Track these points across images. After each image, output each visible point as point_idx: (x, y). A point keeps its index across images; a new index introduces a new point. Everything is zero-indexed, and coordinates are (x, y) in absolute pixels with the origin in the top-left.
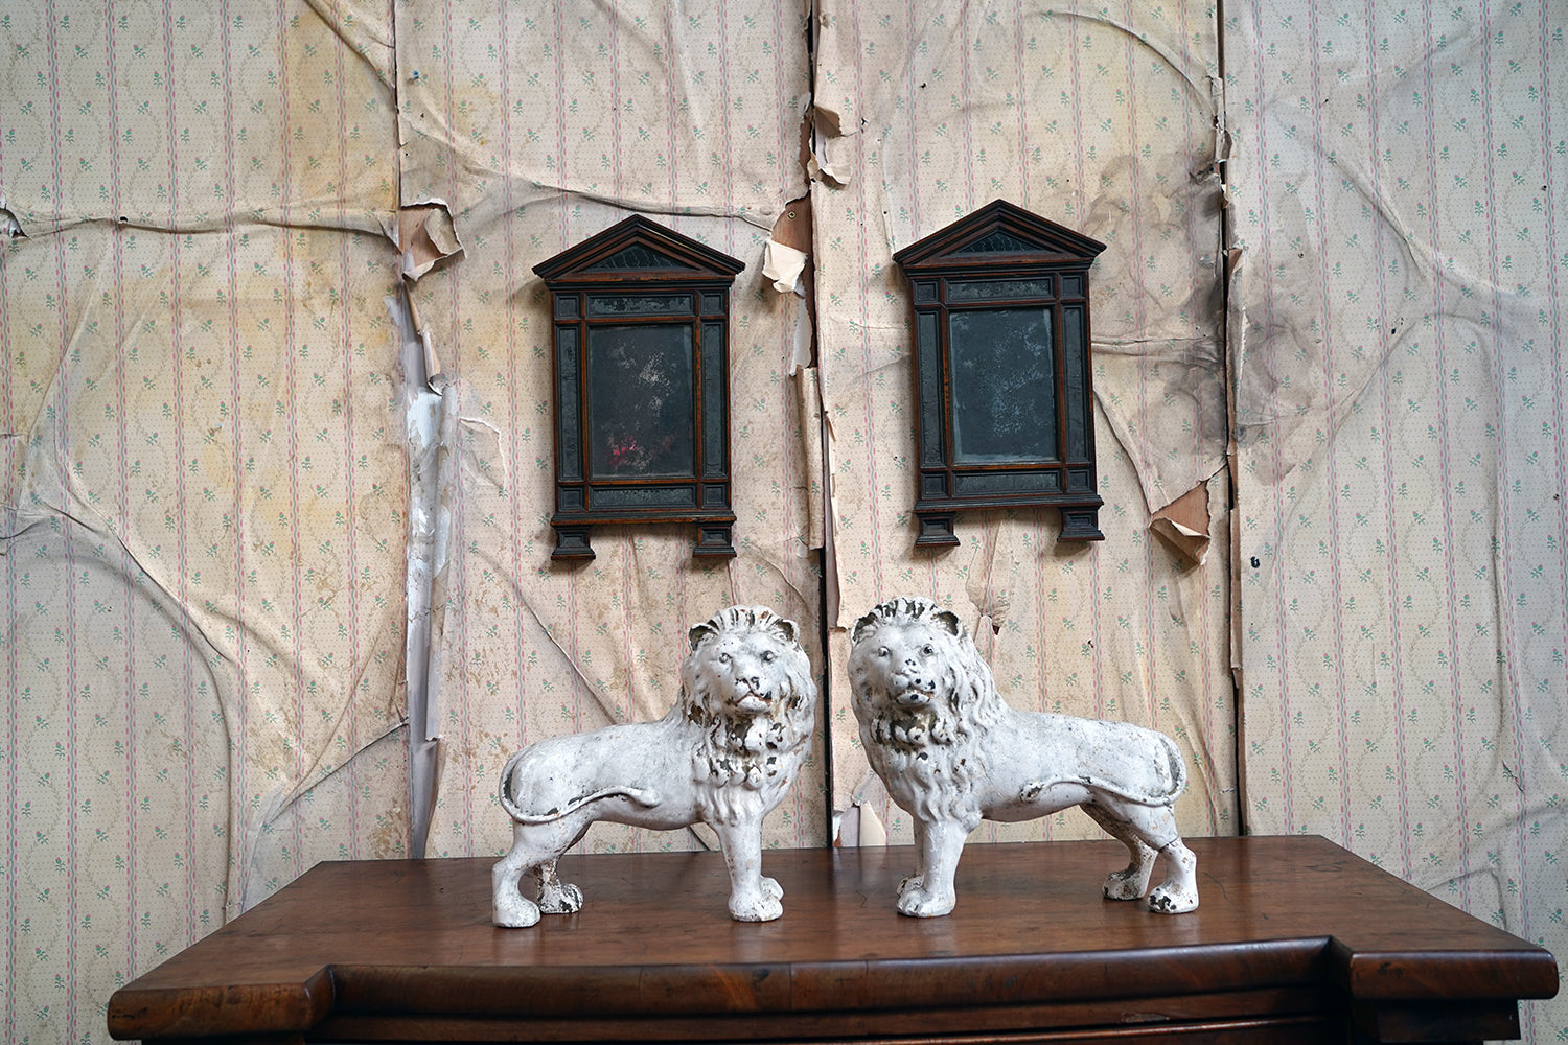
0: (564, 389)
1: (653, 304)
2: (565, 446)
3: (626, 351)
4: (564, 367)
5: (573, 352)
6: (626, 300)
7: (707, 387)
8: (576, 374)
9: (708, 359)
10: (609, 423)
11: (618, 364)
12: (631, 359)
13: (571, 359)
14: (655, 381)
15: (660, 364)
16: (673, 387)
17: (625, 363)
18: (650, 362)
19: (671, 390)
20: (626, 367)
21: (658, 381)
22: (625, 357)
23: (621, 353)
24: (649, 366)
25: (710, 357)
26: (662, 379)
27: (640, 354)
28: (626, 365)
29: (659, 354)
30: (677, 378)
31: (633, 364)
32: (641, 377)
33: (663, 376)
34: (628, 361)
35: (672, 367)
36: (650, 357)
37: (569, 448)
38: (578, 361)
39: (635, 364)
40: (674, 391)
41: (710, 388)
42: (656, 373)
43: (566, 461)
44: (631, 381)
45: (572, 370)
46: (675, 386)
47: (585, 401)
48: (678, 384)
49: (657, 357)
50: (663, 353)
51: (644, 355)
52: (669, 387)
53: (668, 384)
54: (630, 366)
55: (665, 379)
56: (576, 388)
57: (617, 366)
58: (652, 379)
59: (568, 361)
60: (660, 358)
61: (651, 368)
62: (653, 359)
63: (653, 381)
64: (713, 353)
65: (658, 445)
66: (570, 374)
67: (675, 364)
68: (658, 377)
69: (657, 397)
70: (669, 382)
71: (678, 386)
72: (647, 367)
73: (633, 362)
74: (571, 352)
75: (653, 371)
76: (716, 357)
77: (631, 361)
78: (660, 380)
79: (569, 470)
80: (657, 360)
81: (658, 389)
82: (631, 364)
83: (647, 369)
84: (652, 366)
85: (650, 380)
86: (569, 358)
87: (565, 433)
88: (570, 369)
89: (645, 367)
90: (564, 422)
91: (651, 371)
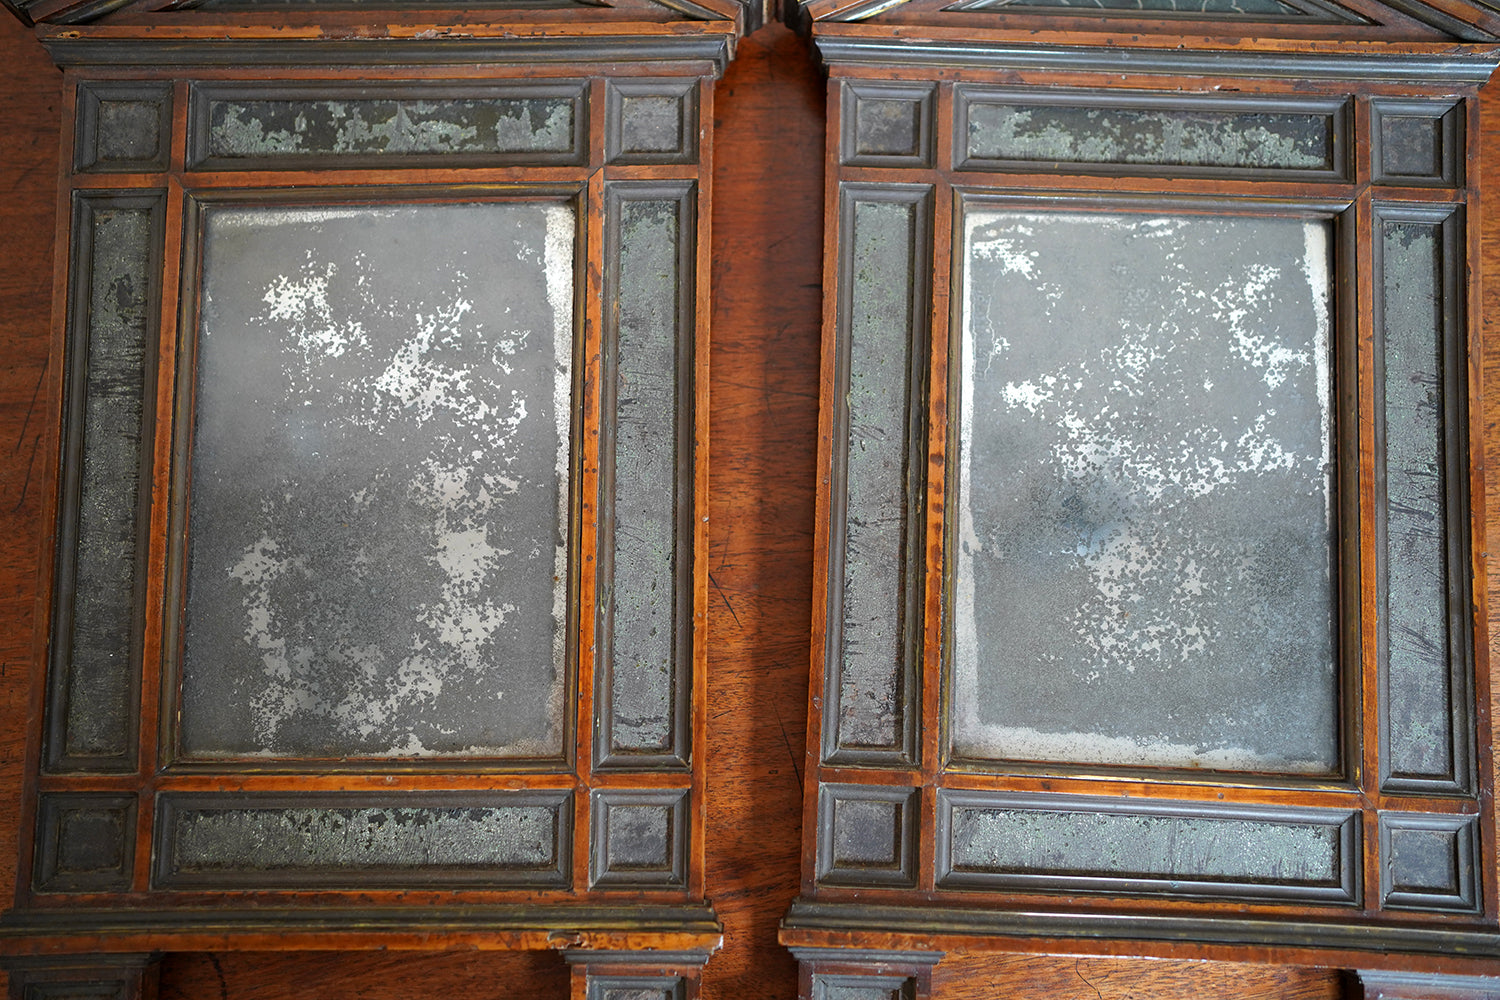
0: (96, 426)
1: (439, 128)
2: (83, 639)
3: (331, 295)
4: (101, 349)
5: (138, 294)
6: (338, 111)
7: (626, 429)
8: (142, 372)
9: (631, 327)
10: (257, 556)
11: (303, 342)
12: (350, 323)
13: (126, 320)
14: (433, 403)
15: (456, 340)
16: (500, 426)
17: (325, 336)
18: (420, 335)
19: (491, 437)
20: (329, 351)
21: (445, 404)
22: (327, 315)
23: (315, 299)
24: (414, 347)
25: (636, 320)
26: (459, 396)
27: (385, 306)
28: (332, 343)
29: (453, 307)
30: (514, 392)
31: (358, 341)
32: (384, 389)
33: (462, 386)
34: (338, 330)
35: (500, 354)
36: (419, 317)
37: (97, 646)
38: (151, 329)
39: (364, 341)
40: (501, 442)
41: (634, 433)
42: (437, 374)
43: (81, 698)
44: (346, 403)
45: (128, 358)
46: (507, 425)
47: (162, 470)
48: (518, 416)
49: (447, 315)
50: (469, 303)
51: (396, 309)
52: (485, 427)
53: (480, 416)
54: (344, 346)
55: (472, 399)
56: (140, 422)
57: (296, 347)
58: (423, 396)
59: (117, 326)
60: (456, 319)
61: (421, 356)
62: (432, 325)
63: (428, 404)
64: (649, 304)
65: (434, 642)
66: (122, 372)
67: (512, 343)
68: (446, 388)
69: (437, 463)
70: (484, 408)
71: (517, 422)
72: (406, 351)
73: (357, 332)
74: (130, 294)
75: (426, 367)
76: (658, 318)
77: (351, 330)
78: (453, 400)
79: (90, 731)
80: (445, 328)
81: (445, 435)
82: (349, 341)
83: (405, 359)
84: (425, 347)
85: (417, 399)
86: (121, 315)
87: (86, 589)
88: (120, 356)
89: (400, 353)
90: (84, 550)
91: (420, 366)
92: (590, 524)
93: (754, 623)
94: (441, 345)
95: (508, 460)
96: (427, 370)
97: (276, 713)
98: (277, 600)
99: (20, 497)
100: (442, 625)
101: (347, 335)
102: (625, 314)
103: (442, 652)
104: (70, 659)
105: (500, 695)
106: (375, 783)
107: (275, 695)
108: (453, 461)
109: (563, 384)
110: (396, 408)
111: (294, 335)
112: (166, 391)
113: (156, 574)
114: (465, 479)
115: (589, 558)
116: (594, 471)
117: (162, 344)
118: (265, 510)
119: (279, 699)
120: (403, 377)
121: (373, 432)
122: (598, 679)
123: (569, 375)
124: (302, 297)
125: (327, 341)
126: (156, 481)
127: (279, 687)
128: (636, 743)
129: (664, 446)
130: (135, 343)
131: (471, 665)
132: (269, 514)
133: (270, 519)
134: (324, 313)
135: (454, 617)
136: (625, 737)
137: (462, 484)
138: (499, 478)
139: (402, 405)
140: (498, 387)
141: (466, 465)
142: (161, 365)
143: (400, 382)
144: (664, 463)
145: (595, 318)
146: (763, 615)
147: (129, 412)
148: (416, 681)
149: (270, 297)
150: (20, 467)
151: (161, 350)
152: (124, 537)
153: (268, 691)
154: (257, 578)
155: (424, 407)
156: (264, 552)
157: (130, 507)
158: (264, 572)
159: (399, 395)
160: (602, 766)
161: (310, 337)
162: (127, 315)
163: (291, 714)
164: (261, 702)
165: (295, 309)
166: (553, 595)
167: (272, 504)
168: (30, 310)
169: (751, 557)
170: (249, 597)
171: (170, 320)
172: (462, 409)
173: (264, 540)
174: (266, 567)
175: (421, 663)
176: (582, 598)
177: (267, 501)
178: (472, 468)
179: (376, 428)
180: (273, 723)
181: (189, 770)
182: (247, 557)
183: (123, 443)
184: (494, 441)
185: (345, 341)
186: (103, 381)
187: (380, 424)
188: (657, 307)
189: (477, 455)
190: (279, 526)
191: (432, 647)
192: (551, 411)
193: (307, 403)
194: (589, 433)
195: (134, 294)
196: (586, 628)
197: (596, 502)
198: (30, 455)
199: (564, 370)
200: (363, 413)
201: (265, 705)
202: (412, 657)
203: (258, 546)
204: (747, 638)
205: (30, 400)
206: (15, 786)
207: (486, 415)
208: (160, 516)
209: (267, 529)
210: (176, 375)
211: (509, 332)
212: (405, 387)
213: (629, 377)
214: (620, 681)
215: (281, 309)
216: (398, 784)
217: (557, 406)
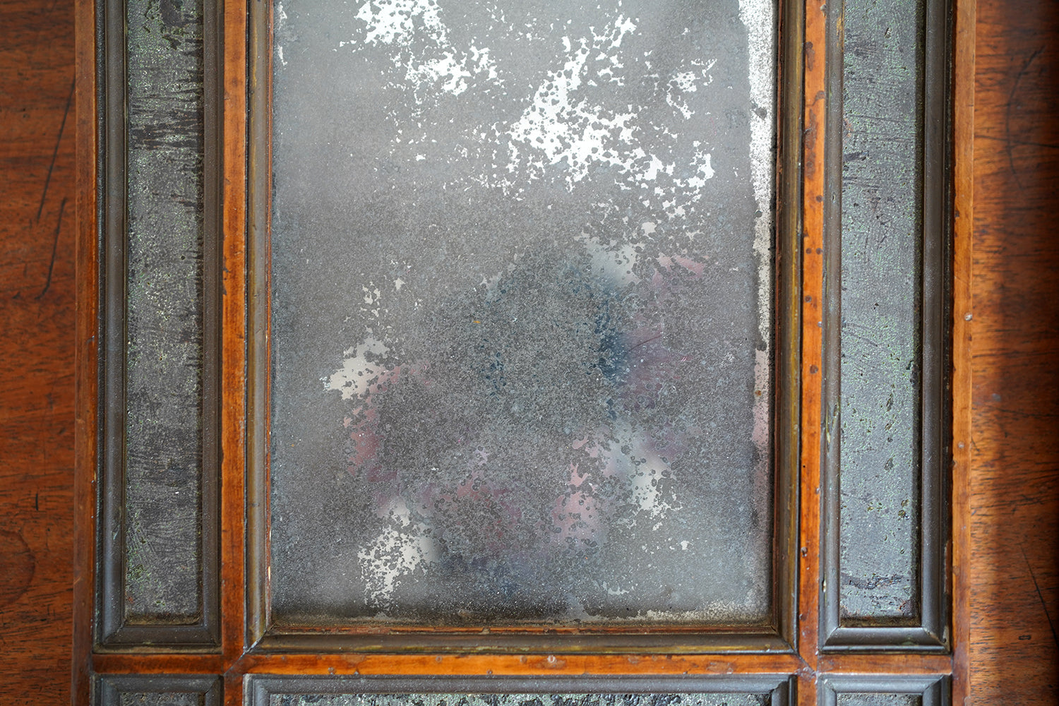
0: (141, 189)
2: (138, 470)
4: (143, 84)
5: (189, 8)
7: (850, 193)
8: (200, 115)
9: (858, 54)
10: (359, 363)
11: (411, 75)
12: (473, 49)
13: (174, 44)
14: (588, 158)
15: (617, 72)
16: (679, 190)
17: (440, 67)
18: (568, 66)
19: (666, 204)
20: (446, 88)
21: (604, 159)
22: (443, 38)
23: (426, 17)
24: (560, 82)
25: (864, 44)
26: (622, 148)
27: (520, 26)
28: (450, 77)
29: (612, 27)
30: (696, 144)
31: (485, 74)
32: (522, 139)
33: (626, 135)
34: (458, 58)
35: (676, 92)
36: (566, 41)
37: (157, 481)
38: (209, 56)
39: (493, 74)
40: (680, 211)
41: (861, 199)
42: (593, 119)
43: (140, 550)
44: (471, 159)
45: (179, 96)
46: (687, 188)
47: (234, 249)
48: (702, 175)
49: (604, 39)
50: (633, 21)
51: (535, 30)
52: (658, 191)
53: (651, 175)
54: (467, 80)
55: (640, 153)
56: (201, 184)
57: (402, 81)
58: (574, 149)
59: (162, 52)
60: (617, 43)
61: (571, 94)
62: (584, 52)
63: (581, 160)
64: (881, 23)
65: (597, 476)
66: (173, 115)
67: (692, 76)
68: (604, 137)
69: (596, 239)
70: (656, 165)
71: (701, 183)
72: (550, 87)
73: (484, 61)
74: (178, 7)
75: (578, 109)
76: (893, 42)
77: (475, 58)
78: (615, 153)
79: (155, 591)
80: (602, 56)
81: (606, 201)
82: (473, 73)
83: (550, 98)
84: (576, 82)
85: (567, 153)
86: (167, 37)
87: (139, 405)
88: (168, 93)
89: (542, 89)
90: (134, 354)
91: (569, 108)
92: (814, 322)
93: (994, 445)
94: (597, 80)
95: (690, 235)
96: (579, 112)
97: (393, 567)
98: (389, 420)
99: (44, 280)
100: (606, 453)
101: (470, 65)
102: (850, 37)
103: (608, 488)
104: (122, 498)
105: (684, 544)
106: (533, 665)
107: (391, 544)
108: (616, 236)
109: (761, 133)
110: (539, 165)
111: (398, 64)
112: (236, 142)
113: (233, 389)
114: (633, 261)
115: (813, 369)
116: (819, 252)
117: (228, 75)
118: (369, 301)
119: (396, 549)
120: (547, 123)
121: (509, 197)
122: (825, 530)
123: (769, 120)
124: (408, 14)
125: (444, 73)
126: (227, 264)
127: (396, 534)
128: (867, 610)
129: (903, 217)
130: (187, 76)
131: (646, 505)
132: (374, 306)
133: (376, 313)
134: (439, 35)
135: (622, 443)
136: (856, 603)
137: (630, 267)
138: (677, 258)
139: (546, 160)
140: (675, 136)
141: (634, 241)
142: (228, 106)
143: (543, 129)
144: (902, 239)
145: (818, 40)
146: (1006, 434)
147: (184, 169)
148: (574, 526)
149: (365, 14)
150: (42, 241)
151: (227, 85)
152: (186, 336)
153: (381, 538)
154: (361, 390)
155: (575, 163)
156: (369, 356)
157: (192, 297)
158: (371, 383)
159: (542, 146)
160: (829, 643)
161: (421, 67)
162: (176, 37)
163: (412, 568)
164: (373, 553)
165: (400, 30)
166: (751, 416)
167: (377, 292)
168: (42, 33)
169: (991, 360)
170: (352, 416)
171: (236, 44)
172: (627, 165)
173: (370, 341)
174: (371, 377)
175: (581, 502)
176: (805, 423)
177: (372, 289)
178: (642, 245)
179: (513, 191)
180: (389, 579)
181: (288, 646)
182: (348, 363)
183: (178, 211)
184: (671, 209)
185: (467, 74)
186: (149, 128)
187: (519, 185)
188: (893, 26)
189: (649, 227)
190: (387, 323)
191: (594, 482)
192: (747, 169)
193: (419, 157)
194: (812, 199)
195: (183, 8)
196: (811, 463)
197: (820, 294)
198: (55, 225)
199: (762, 114)
200: (494, 171)
201: (378, 557)
202: (568, 495)
203: (361, 350)
204: (986, 464)
205: (50, 153)
206: (59, 650)
207: (661, 175)
208: (235, 309)
209: (372, 325)
210: (248, 119)
211: (687, 62)
212: (549, 136)
213: (853, 123)
214: (847, 530)
215: (380, 29)
216: (563, 667)
217: (755, 162)
